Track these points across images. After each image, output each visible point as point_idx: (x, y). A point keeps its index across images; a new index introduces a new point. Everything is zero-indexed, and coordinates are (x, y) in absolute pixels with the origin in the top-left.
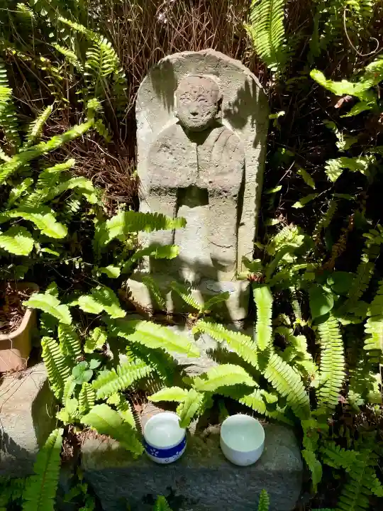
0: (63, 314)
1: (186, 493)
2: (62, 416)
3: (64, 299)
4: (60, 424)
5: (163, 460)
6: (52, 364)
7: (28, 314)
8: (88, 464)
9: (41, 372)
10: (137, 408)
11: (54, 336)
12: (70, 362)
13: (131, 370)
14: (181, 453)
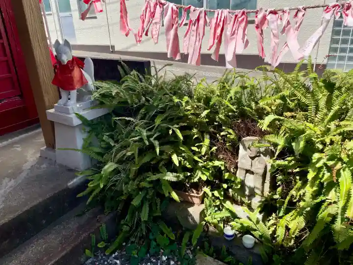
0: (210, 194)
1: (233, 251)
2: (206, 219)
3: (211, 191)
4: (205, 221)
5: (227, 238)
6: (206, 205)
7: (203, 192)
8: (210, 233)
9: (203, 206)
10: (226, 225)
11: (208, 198)
12: (210, 206)
13: (225, 214)
14: (232, 238)
